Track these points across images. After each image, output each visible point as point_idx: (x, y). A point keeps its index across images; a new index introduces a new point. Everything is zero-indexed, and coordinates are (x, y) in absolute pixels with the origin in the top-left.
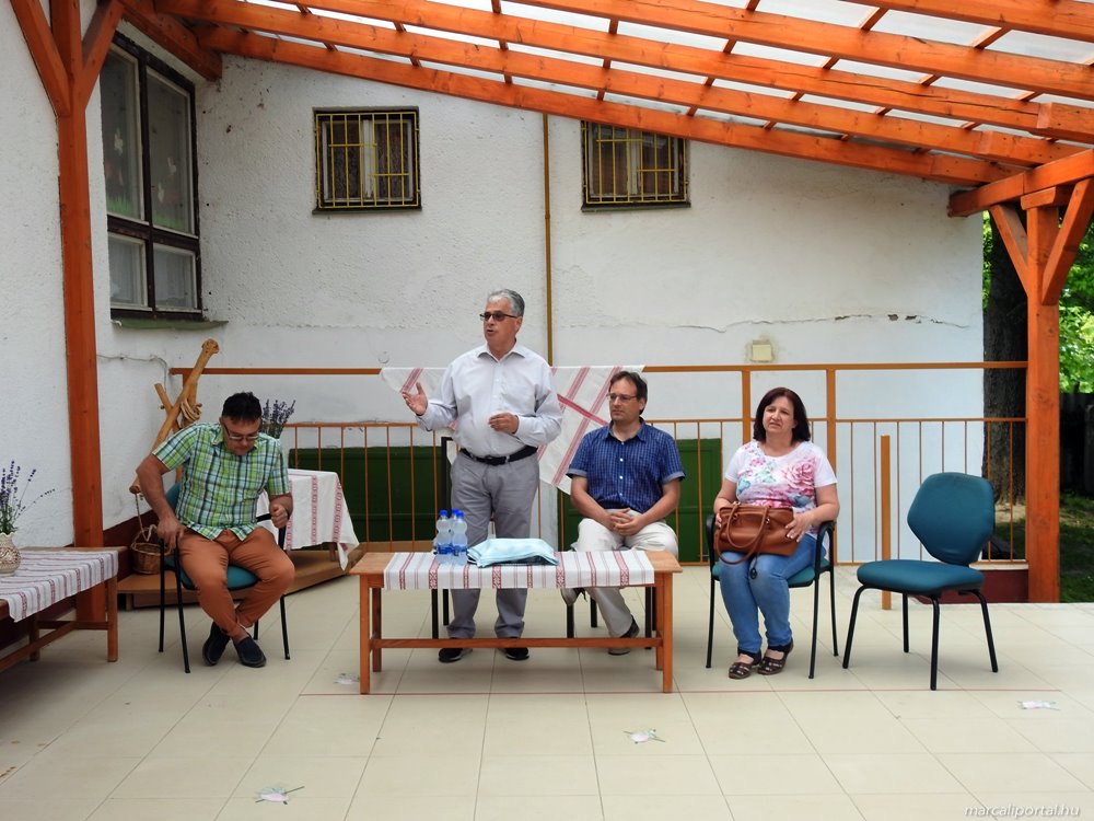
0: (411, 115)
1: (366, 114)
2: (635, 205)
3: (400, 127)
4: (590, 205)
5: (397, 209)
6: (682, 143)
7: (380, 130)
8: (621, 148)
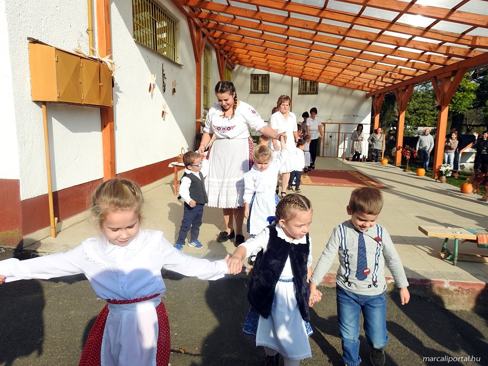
0: (268, 75)
1: (260, 75)
2: (308, 94)
3: (266, 78)
4: (299, 94)
5: (265, 93)
6: (317, 83)
7: (262, 78)
8: (306, 83)
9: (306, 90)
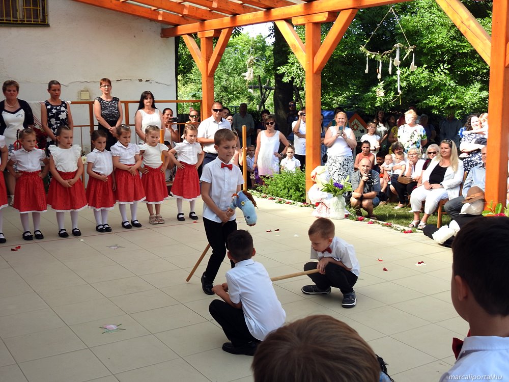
2: (22, 24)
9: (15, 16)
